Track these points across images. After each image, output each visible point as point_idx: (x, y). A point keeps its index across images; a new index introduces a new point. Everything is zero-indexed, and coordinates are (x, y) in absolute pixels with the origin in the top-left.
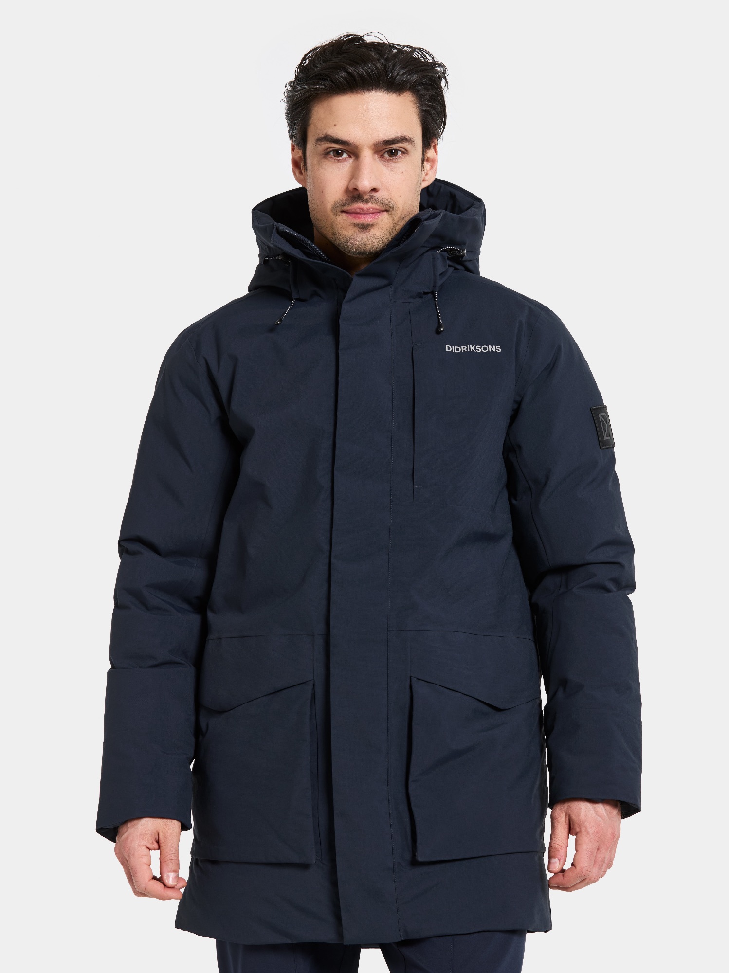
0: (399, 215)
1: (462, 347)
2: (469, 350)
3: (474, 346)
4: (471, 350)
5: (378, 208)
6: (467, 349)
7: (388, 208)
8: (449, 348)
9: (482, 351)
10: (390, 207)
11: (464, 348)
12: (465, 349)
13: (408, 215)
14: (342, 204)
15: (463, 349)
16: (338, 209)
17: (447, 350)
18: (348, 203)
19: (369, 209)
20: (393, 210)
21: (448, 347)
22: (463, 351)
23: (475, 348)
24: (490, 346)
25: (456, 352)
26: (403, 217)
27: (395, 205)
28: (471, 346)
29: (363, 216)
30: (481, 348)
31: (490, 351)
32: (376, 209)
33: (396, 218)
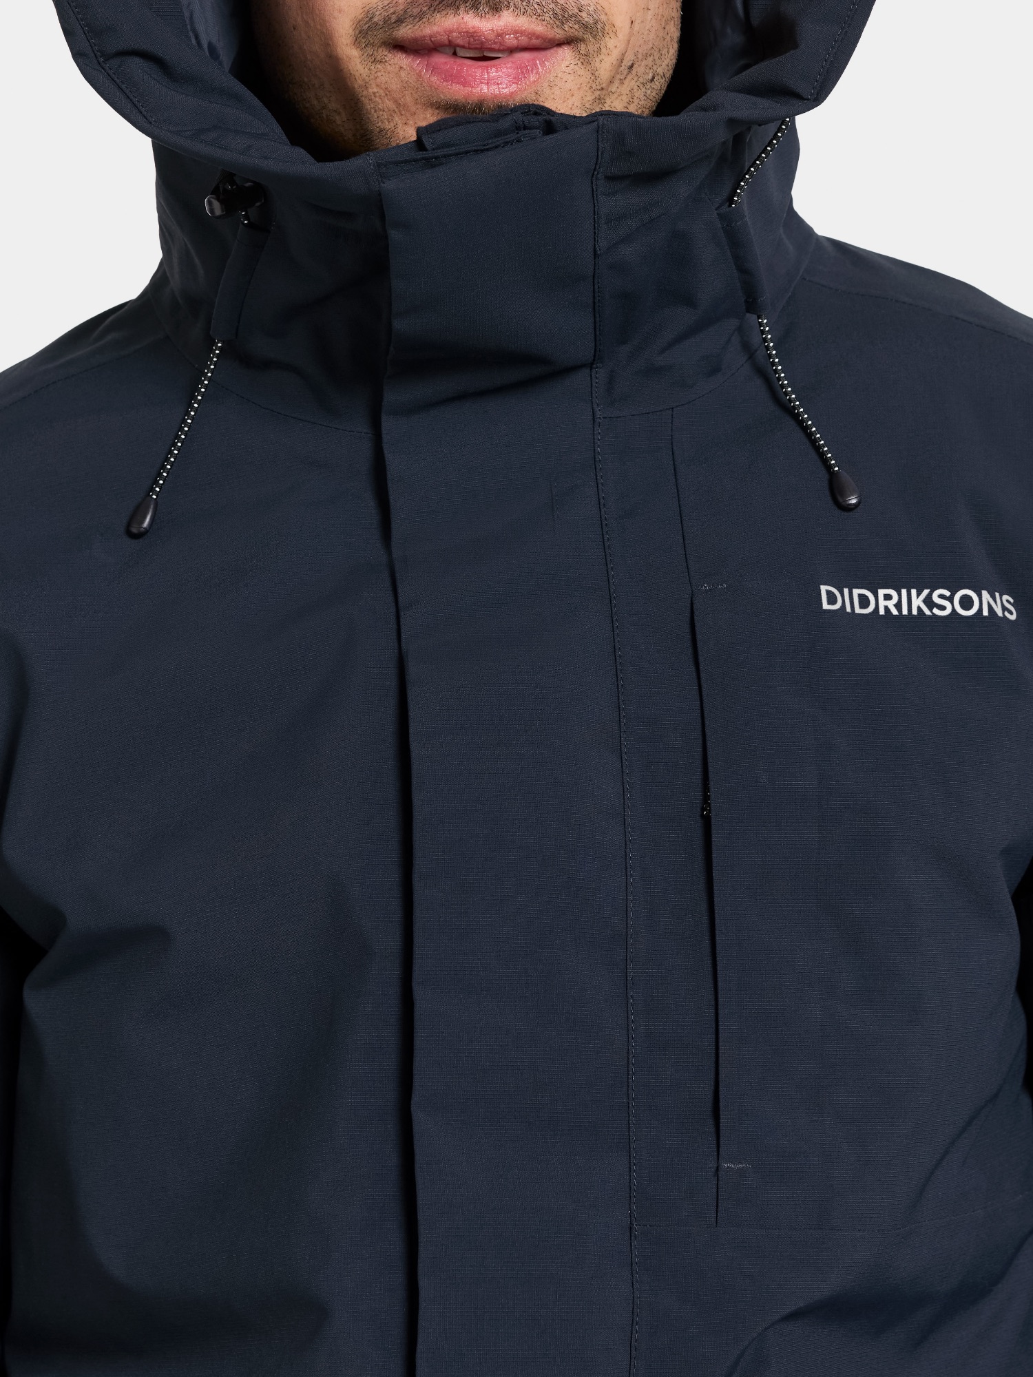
0: (616, 54)
1: (881, 592)
2: (905, 612)
3: (926, 592)
4: (915, 612)
5: (539, 28)
6: (898, 606)
7: (571, 29)
8: (832, 600)
9: (954, 609)
10: (585, 26)
11: (887, 597)
12: (891, 604)
13: (646, 56)
14: (394, 18)
15: (882, 603)
16: (381, 35)
17: (826, 606)
18: (416, 11)
19: (500, 35)
20: (594, 37)
21: (828, 592)
22: (882, 612)
23: (929, 602)
24: (985, 594)
25: (858, 610)
26: (627, 63)
27: (603, 18)
28: (914, 592)
29: (475, 70)
30: (951, 599)
31: (986, 613)
32: (532, 35)
33: (605, 65)
